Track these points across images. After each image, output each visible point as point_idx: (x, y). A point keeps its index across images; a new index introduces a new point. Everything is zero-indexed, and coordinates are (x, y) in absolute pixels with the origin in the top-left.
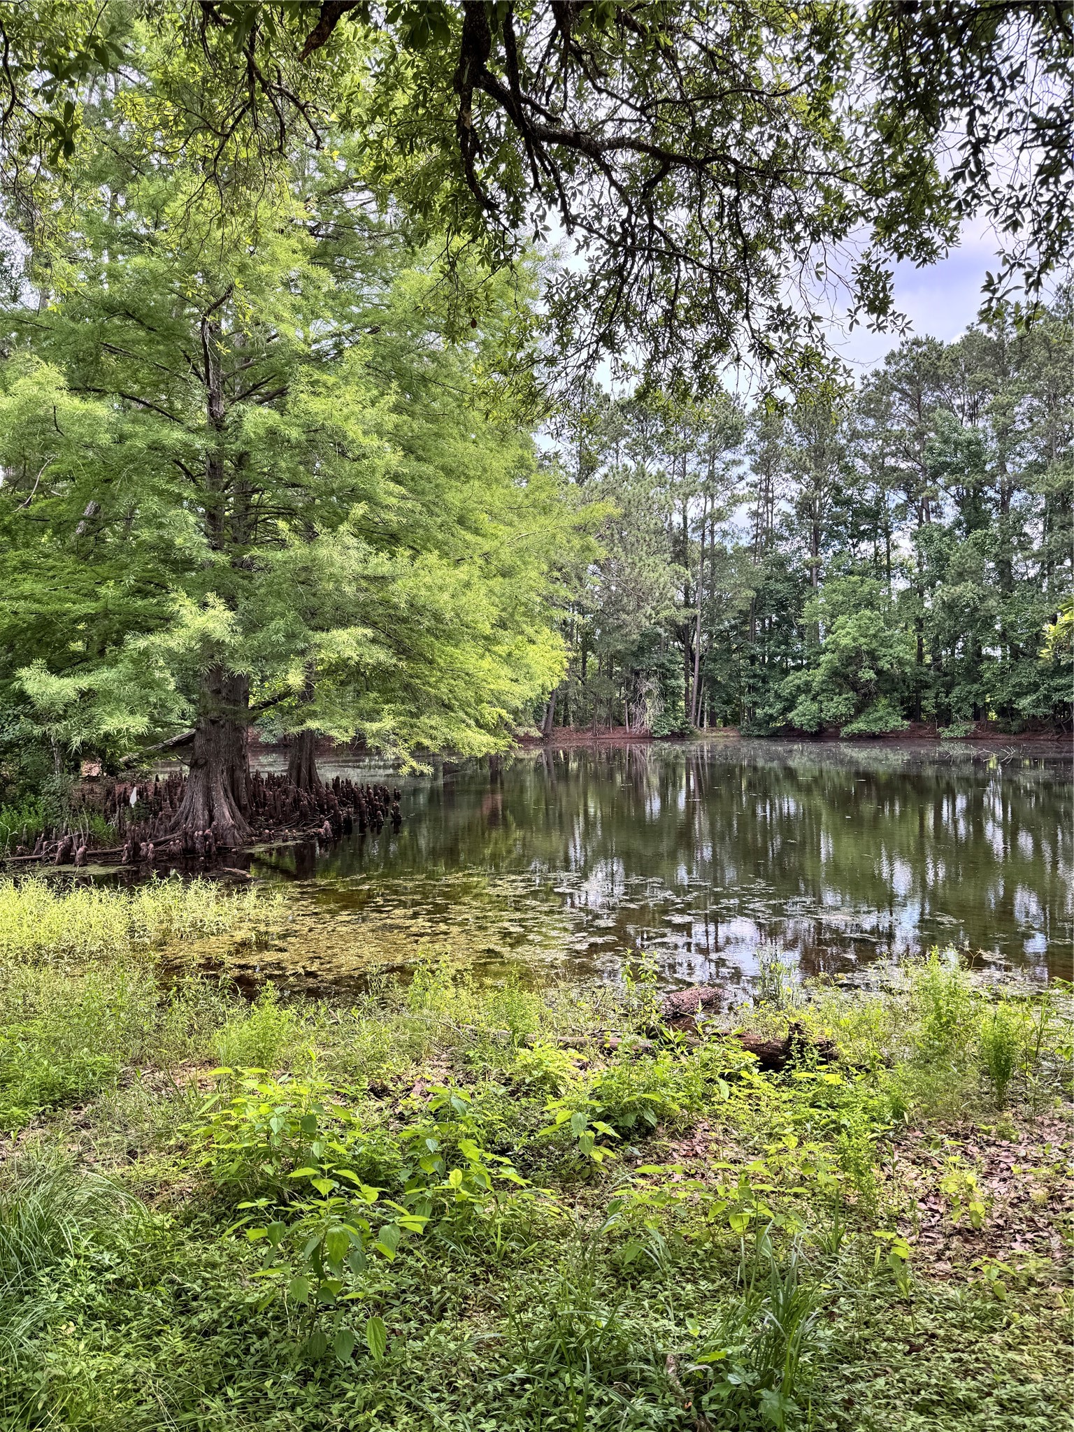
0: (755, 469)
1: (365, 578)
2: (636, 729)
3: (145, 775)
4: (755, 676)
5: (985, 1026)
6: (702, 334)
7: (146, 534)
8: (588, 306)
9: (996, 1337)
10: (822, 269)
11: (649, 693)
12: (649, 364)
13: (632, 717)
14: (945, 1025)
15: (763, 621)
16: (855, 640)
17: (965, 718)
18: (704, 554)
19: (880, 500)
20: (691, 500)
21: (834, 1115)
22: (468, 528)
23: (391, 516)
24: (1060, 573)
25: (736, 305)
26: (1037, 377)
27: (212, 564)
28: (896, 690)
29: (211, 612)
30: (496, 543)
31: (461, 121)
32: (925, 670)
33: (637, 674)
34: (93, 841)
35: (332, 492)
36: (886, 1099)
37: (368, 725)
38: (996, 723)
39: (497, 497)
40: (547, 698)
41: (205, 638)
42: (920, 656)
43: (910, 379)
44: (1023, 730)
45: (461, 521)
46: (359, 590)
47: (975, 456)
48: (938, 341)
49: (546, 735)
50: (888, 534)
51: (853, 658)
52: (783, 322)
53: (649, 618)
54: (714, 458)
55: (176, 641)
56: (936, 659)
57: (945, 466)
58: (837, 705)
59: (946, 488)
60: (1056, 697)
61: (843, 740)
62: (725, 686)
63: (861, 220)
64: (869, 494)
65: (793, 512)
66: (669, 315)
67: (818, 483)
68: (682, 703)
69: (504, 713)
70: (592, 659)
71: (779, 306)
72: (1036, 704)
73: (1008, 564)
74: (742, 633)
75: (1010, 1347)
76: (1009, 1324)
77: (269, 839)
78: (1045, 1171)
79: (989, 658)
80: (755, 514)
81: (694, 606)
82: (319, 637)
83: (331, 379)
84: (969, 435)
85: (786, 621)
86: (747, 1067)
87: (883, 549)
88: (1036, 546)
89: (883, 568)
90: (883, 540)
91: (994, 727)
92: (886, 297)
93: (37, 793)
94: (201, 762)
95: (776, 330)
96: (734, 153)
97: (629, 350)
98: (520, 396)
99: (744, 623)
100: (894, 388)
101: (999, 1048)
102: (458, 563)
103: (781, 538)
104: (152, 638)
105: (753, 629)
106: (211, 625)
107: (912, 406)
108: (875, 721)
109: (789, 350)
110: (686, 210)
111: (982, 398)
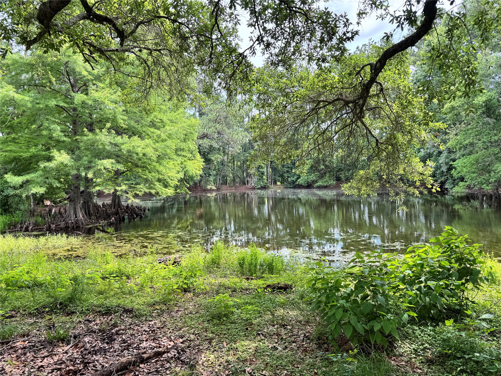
2: (249, 186)
4: (288, 167)
13: (248, 182)
29: (63, 156)
49: (218, 188)
58: (312, 177)
61: (315, 188)
68: (265, 177)
82: (99, 162)
104: (46, 164)
106: (63, 160)
108: (325, 182)
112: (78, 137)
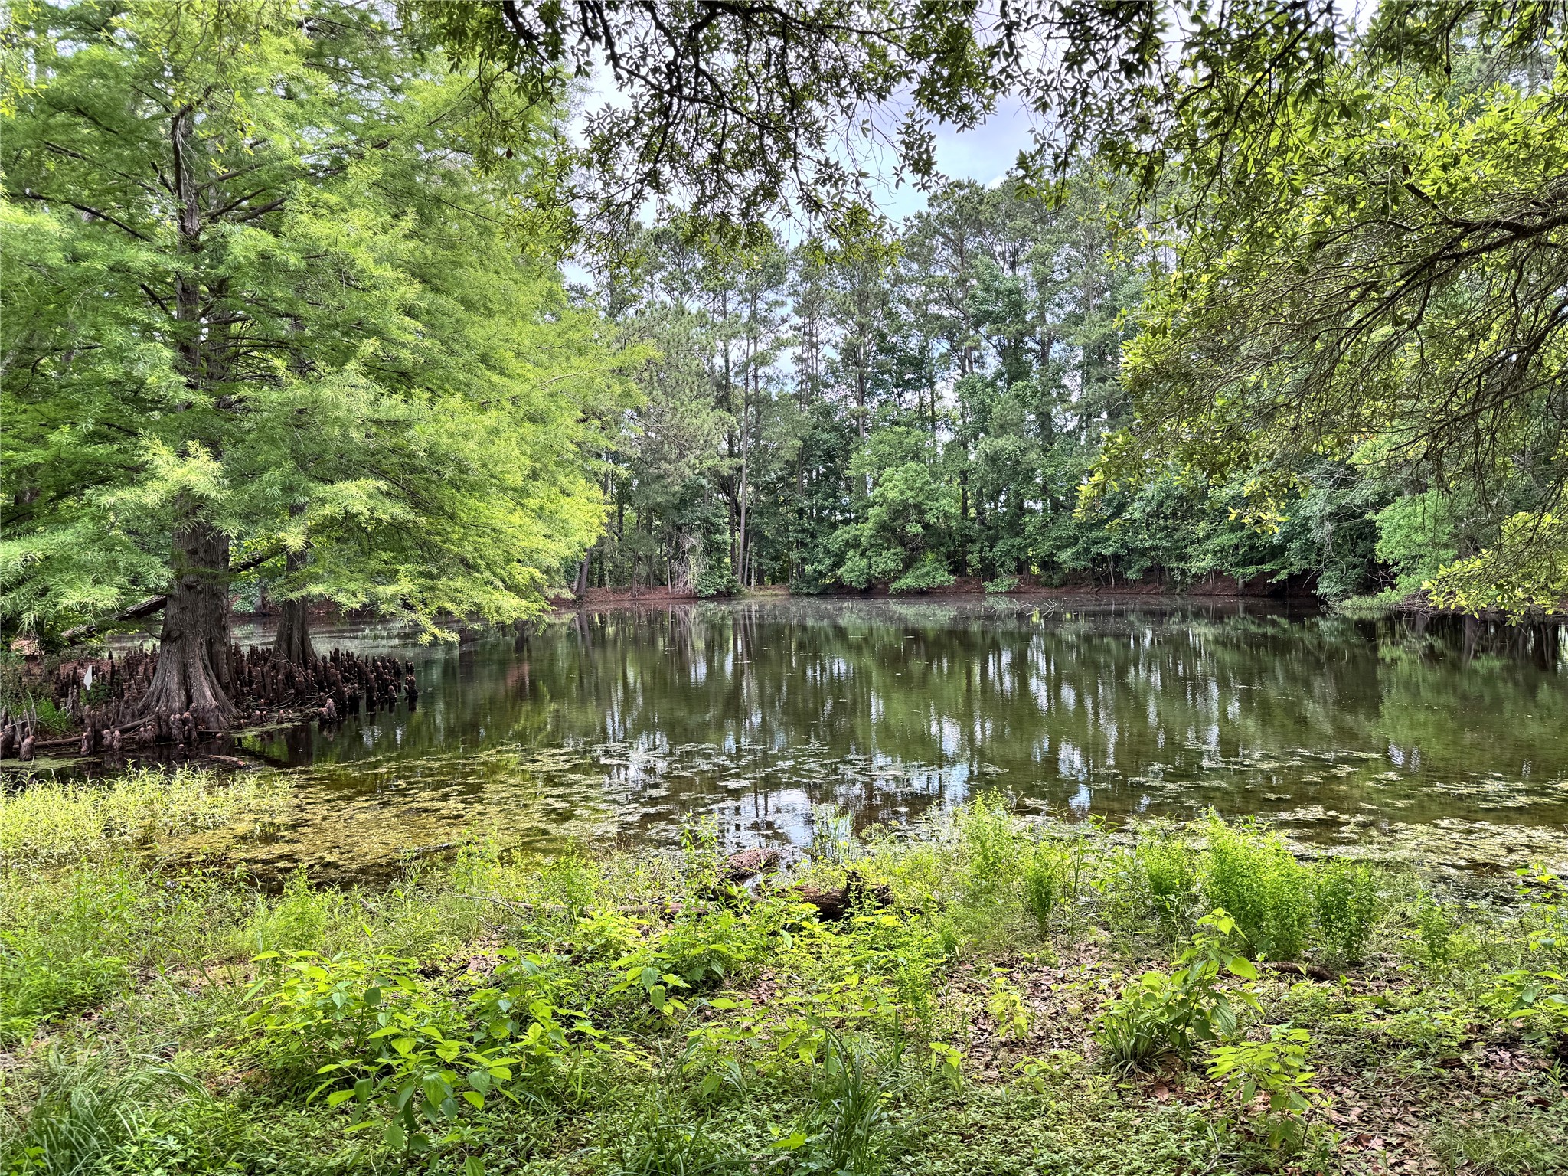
0: (798, 312)
1: (377, 422)
2: (679, 589)
3: (97, 652)
4: (803, 531)
5: (1028, 865)
6: (750, 179)
7: (110, 371)
8: (631, 143)
9: (1037, 1122)
10: (868, 126)
11: (693, 549)
12: (696, 207)
13: (674, 576)
14: (992, 867)
15: (810, 472)
16: (902, 493)
17: (1009, 572)
18: (748, 401)
19: (923, 349)
20: (734, 341)
21: (891, 954)
22: (491, 368)
23: (405, 354)
24: (1097, 426)
25: (783, 154)
26: (1073, 228)
27: (189, 406)
28: (942, 544)
29: (192, 462)
30: (527, 387)
32: (969, 524)
33: (679, 528)
34: (41, 731)
35: (336, 326)
36: (939, 936)
37: (380, 589)
38: (1039, 576)
39: (524, 334)
40: (583, 556)
41: (185, 492)
42: (965, 510)
43: (953, 223)
44: (1063, 584)
45: (485, 359)
46: (368, 436)
47: (1016, 307)
48: (979, 184)
49: (579, 597)
50: (932, 385)
51: (900, 511)
52: (830, 177)
53: (693, 467)
54: (755, 297)
55: (151, 495)
56: (981, 513)
57: (987, 315)
58: (886, 561)
59: (988, 338)
60: (1094, 550)
61: (892, 596)
62: (772, 542)
63: (904, 80)
64: (913, 342)
65: (838, 359)
66: (716, 159)
67: (862, 328)
68: (728, 560)
69: (536, 573)
70: (629, 513)
71: (827, 160)
72: (1076, 557)
73: (1048, 416)
74: (789, 485)
75: (1047, 1128)
76: (1046, 1110)
77: (261, 721)
78: (1079, 987)
79: (1031, 511)
80: (800, 360)
81: (738, 456)
82: (321, 490)
83: (333, 199)
84: (1009, 284)
85: (834, 473)
86: (807, 919)
87: (928, 399)
88: (1074, 398)
89: (928, 420)
90: (927, 390)
91: (1036, 581)
92: (930, 158)
94: (175, 634)
95: (824, 184)
96: (781, 4)
97: (674, 191)
98: (559, 232)
99: (791, 474)
100: (937, 232)
101: (1039, 881)
102: (484, 406)
103: (826, 385)
104: (119, 493)
105: (800, 482)
106: (193, 478)
107: (954, 251)
108: (923, 576)
109: (837, 205)
110: (732, 56)
111: (1022, 245)
112: (246, 392)
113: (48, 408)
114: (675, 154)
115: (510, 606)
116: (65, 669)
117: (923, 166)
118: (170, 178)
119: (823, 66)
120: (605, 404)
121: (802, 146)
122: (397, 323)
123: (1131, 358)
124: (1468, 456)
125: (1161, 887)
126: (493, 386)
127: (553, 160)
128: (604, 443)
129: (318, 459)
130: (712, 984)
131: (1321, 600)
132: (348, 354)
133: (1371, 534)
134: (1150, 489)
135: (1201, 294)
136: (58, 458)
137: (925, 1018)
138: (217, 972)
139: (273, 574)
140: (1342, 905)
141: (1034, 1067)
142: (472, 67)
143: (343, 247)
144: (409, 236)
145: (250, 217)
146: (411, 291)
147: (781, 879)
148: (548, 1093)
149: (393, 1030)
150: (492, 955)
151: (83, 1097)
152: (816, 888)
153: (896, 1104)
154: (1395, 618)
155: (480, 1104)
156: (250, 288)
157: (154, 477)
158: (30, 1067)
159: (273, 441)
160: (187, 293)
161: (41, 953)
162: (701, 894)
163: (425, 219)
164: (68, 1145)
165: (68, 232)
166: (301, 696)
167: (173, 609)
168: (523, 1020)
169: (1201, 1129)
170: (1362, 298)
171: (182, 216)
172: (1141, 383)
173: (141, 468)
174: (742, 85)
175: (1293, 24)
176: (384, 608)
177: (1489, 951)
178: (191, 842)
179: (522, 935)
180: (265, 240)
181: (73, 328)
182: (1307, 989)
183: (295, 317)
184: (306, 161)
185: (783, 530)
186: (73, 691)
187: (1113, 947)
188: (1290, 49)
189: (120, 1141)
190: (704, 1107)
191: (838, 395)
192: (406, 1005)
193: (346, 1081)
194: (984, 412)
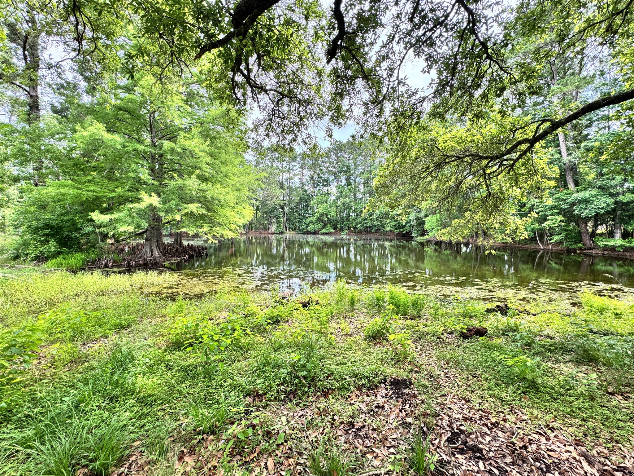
0: (300, 168)
1: (199, 190)
2: (270, 231)
3: (129, 243)
4: (300, 218)
5: (350, 295)
6: (291, 137)
7: (132, 175)
8: (263, 127)
9: (351, 352)
10: (318, 126)
11: (274, 222)
12: (278, 142)
13: (269, 228)
14: (341, 295)
15: (302, 205)
16: (323, 210)
17: (346, 229)
18: (287, 188)
19: (328, 178)
20: (284, 174)
21: (319, 315)
22: (227, 178)
23: (207, 174)
24: (367, 197)
25: (298, 131)
26: (362, 152)
27: (153, 184)
28: (331, 223)
29: (152, 198)
30: (235, 182)
31: (233, 79)
32: (338, 218)
33: (271, 217)
34: (114, 262)
35: (190, 166)
36: (330, 311)
37: (199, 230)
39: (235, 170)
40: (248, 223)
41: (151, 205)
42: (337, 215)
43: (335, 150)
44: (358, 232)
45: (226, 176)
46: (197, 193)
47: (349, 169)
48: (342, 141)
51: (322, 215)
52: (309, 137)
53: (274, 203)
54: (290, 164)
55: (143, 206)
56: (340, 216)
57: (343, 171)
58: (319, 226)
59: (343, 176)
60: (365, 225)
61: (320, 234)
62: (292, 221)
63: (327, 116)
64: (326, 176)
65: (309, 179)
66: (283, 131)
67: (314, 172)
69: (237, 227)
70: (259, 213)
71: (308, 133)
72: (361, 226)
73: (356, 194)
74: (297, 208)
75: (353, 353)
76: (353, 349)
77: (170, 260)
78: (360, 322)
79: (351, 216)
80: (300, 179)
81: (285, 200)
82: (185, 206)
83: (189, 136)
84: (348, 164)
85: (307, 205)
86: (300, 307)
87: (329, 189)
88: (362, 191)
89: (329, 194)
90: (329, 187)
91: (352, 232)
93: (95, 248)
94: (149, 239)
95: (308, 139)
96: (299, 96)
97: (273, 138)
98: (245, 146)
99: (297, 205)
100: (332, 151)
101: (352, 299)
102: (225, 187)
103: (306, 185)
105: (299, 207)
106: (153, 202)
107: (336, 156)
108: (327, 230)
109: (311, 144)
110: (287, 108)
111: (351, 156)
112: (167, 182)
113: (117, 183)
114: (273, 130)
115: (231, 235)
116: (121, 247)
117: (330, 136)
118: (149, 129)
119: (308, 112)
120: (254, 187)
121: (303, 130)
122: (204, 166)
123: (375, 183)
124: (446, 207)
125: (378, 300)
126: (227, 182)
127: (244, 130)
128: (253, 196)
129: (185, 198)
130: (278, 322)
131: (412, 237)
132: (192, 173)
133: (423, 223)
134: (377, 212)
135: (391, 168)
136: (119, 196)
137: (326, 329)
138: (159, 319)
139: (173, 225)
140: (417, 304)
141: (350, 339)
142: (225, 106)
143: (192, 148)
144: (208, 146)
145: (169, 139)
146: (208, 159)
147: (293, 298)
148: (239, 347)
149: (202, 333)
150: (226, 315)
151: (125, 350)
152: (301, 300)
153: (320, 348)
154: (428, 242)
155: (223, 349)
156: (169, 157)
157: (143, 201)
158: (111, 343)
159: (173, 194)
160: (153, 157)
161: (114, 315)
162: (275, 302)
163: (212, 142)
164: (121, 361)
165: (122, 140)
166: (180, 255)
167: (148, 233)
168: (234, 330)
169: (386, 353)
170: (425, 171)
171: (152, 138)
172: (377, 188)
173: (140, 199)
174: (289, 115)
175: (414, 109)
176: (200, 234)
177: (447, 314)
178: (152, 289)
179: (233, 311)
180: (172, 145)
181: (123, 164)
182: (409, 322)
183: (180, 164)
184: (183, 127)
185: (295, 218)
186: (123, 252)
187: (368, 313)
188: (413, 114)
189: (134, 360)
190: (276, 350)
191: (309, 188)
192: (205, 327)
193: (191, 345)
194: (341, 192)
